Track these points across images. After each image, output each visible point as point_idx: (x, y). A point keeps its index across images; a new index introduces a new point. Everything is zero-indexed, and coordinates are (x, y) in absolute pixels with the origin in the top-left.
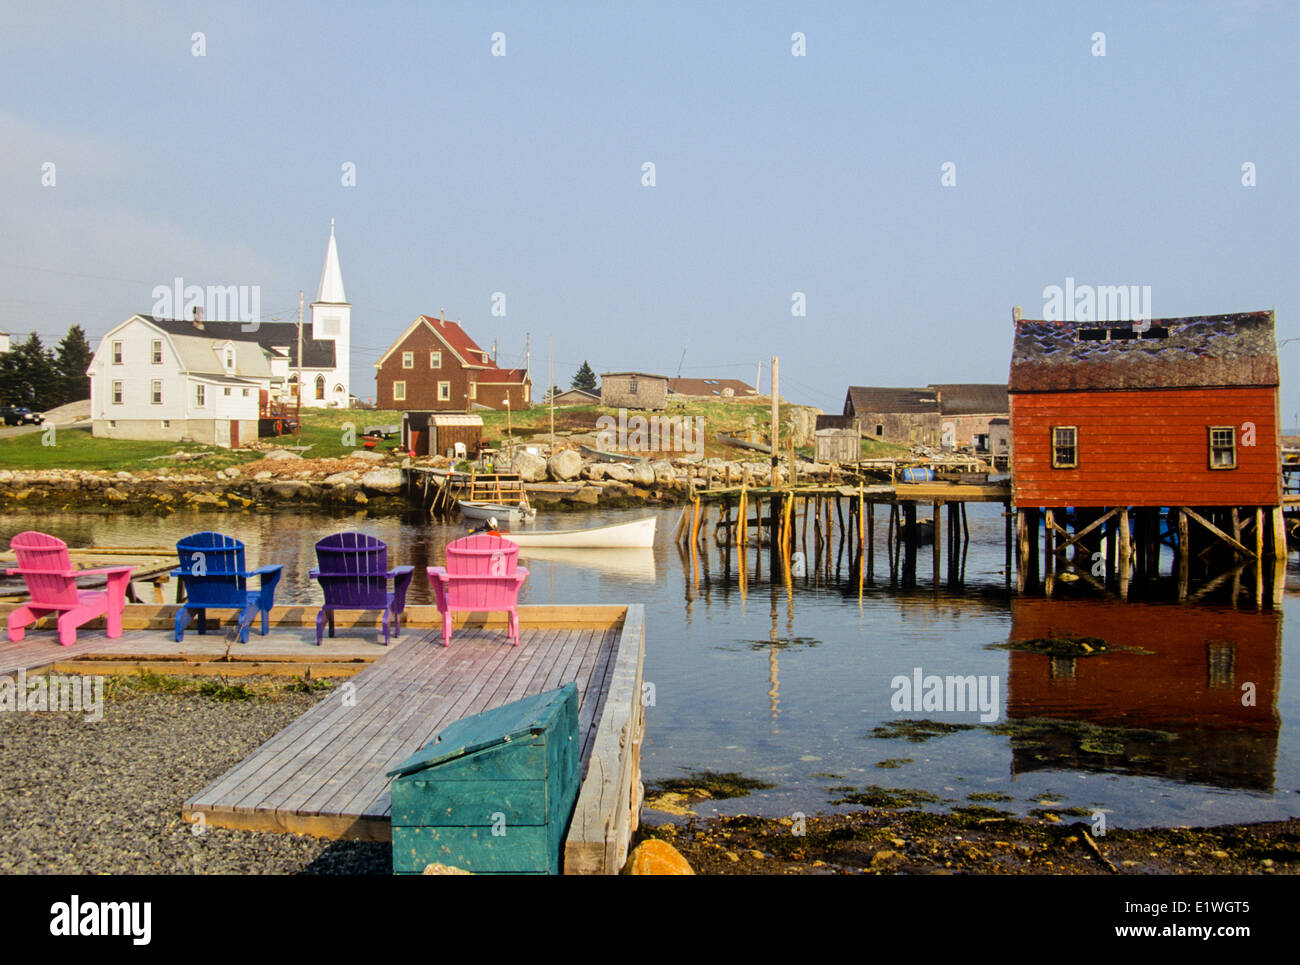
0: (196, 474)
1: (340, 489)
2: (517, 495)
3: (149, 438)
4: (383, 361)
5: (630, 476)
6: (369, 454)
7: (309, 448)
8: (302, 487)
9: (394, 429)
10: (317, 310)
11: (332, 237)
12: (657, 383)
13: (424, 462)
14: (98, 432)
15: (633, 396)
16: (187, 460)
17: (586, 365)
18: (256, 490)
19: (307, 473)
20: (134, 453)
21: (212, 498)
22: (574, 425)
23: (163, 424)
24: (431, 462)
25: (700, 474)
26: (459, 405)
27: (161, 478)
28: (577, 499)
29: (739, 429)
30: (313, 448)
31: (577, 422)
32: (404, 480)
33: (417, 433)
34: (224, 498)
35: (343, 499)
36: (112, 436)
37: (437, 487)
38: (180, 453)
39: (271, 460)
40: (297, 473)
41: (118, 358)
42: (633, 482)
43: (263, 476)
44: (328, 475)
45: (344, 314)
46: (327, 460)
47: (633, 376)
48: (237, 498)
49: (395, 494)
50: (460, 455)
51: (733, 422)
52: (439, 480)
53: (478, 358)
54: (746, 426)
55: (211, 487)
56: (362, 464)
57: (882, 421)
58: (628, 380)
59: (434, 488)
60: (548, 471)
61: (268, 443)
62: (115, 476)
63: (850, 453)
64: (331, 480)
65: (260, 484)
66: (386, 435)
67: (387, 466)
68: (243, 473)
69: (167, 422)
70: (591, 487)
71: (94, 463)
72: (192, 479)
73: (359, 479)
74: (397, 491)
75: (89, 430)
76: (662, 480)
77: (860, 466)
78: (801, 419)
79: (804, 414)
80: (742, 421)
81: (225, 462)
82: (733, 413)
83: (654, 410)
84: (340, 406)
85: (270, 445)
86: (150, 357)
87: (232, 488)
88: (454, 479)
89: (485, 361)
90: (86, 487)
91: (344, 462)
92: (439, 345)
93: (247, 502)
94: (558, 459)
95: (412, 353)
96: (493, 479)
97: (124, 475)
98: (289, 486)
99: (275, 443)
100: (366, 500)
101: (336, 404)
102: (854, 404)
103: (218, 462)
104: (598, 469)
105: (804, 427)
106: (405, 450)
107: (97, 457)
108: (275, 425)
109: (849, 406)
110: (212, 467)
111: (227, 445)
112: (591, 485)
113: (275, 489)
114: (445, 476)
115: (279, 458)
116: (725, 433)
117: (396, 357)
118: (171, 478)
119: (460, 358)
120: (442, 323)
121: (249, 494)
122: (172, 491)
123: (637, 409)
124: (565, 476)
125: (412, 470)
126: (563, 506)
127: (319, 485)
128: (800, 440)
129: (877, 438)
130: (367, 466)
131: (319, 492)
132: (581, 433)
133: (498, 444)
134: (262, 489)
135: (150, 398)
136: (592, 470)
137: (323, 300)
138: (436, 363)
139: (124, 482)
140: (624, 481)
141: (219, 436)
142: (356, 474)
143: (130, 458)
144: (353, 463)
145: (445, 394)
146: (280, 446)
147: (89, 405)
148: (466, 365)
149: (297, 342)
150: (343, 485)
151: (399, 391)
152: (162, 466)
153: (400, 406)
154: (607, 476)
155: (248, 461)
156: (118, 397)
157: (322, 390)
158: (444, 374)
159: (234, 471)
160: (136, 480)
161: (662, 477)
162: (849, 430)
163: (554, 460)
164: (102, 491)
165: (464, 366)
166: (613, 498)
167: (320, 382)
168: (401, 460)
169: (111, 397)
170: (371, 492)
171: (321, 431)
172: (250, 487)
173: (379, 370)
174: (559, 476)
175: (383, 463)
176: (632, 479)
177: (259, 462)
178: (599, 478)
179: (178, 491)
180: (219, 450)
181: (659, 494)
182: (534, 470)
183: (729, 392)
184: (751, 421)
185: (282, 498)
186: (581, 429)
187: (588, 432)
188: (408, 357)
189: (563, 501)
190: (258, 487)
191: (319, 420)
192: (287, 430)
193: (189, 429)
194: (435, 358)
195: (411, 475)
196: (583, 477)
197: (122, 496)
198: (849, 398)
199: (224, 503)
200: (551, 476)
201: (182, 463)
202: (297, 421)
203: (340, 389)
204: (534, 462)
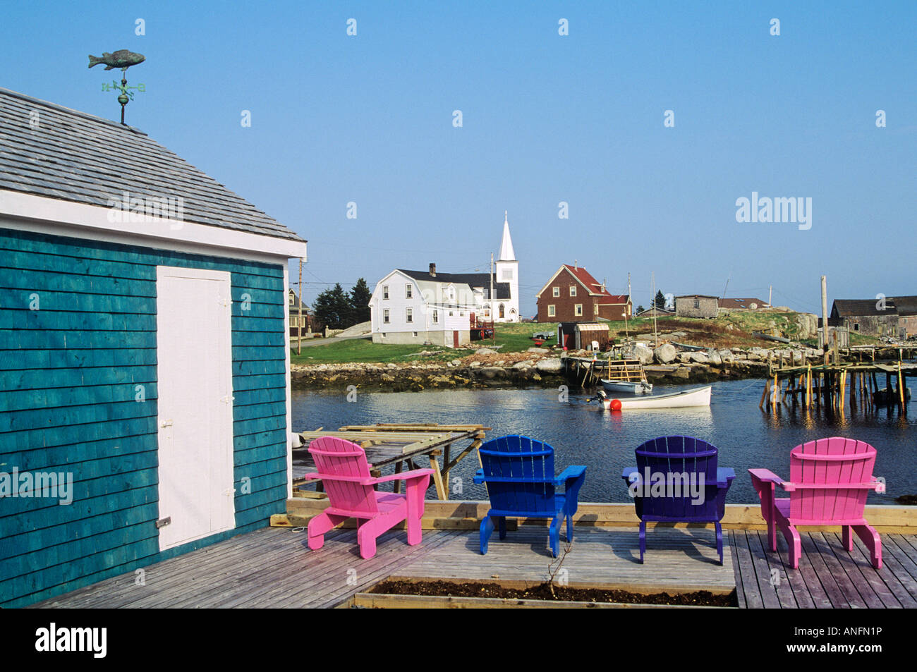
0: (435, 364)
1: (524, 372)
2: (638, 374)
3: (406, 343)
4: (541, 293)
5: (706, 360)
6: (539, 350)
7: (502, 346)
8: (500, 371)
9: (551, 334)
10: (498, 265)
11: (506, 221)
12: (711, 300)
13: (574, 353)
14: (375, 340)
15: (697, 310)
16: (429, 356)
17: (659, 292)
18: (471, 373)
19: (502, 362)
20: (397, 352)
21: (445, 379)
22: (662, 328)
23: (413, 334)
24: (578, 354)
25: (749, 358)
26: (589, 318)
27: (413, 367)
28: (675, 375)
29: (765, 328)
30: (504, 346)
31: (664, 326)
32: (563, 365)
33: (567, 336)
34: (452, 378)
35: (526, 378)
36: (385, 342)
37: (585, 369)
38: (424, 352)
39: (479, 354)
40: (496, 362)
41: (386, 296)
42: (708, 363)
43: (475, 364)
44: (515, 363)
45: (515, 266)
46: (513, 354)
47: (697, 297)
48: (461, 378)
49: (558, 374)
50: (595, 349)
51: (762, 324)
52: (587, 365)
53: (599, 289)
54: (770, 326)
55: (444, 372)
56: (535, 356)
57: (857, 321)
58: (693, 299)
59: (583, 370)
60: (654, 357)
61: (476, 344)
62: (387, 366)
63: (843, 342)
64: (517, 366)
65: (473, 369)
66: (547, 337)
67: (550, 357)
68: (462, 362)
69: (416, 333)
70: (683, 368)
71: (374, 358)
72: (432, 367)
73: (534, 365)
74: (558, 372)
75: (370, 339)
76: (727, 362)
77: (850, 350)
78: (805, 321)
79: (807, 318)
80: (767, 323)
81: (452, 357)
82: (761, 319)
83: (710, 318)
84: (514, 322)
85: (478, 345)
86: (405, 295)
87: (456, 372)
88: (597, 364)
89: (603, 291)
90: (369, 373)
91: (524, 355)
92: (575, 282)
93: (467, 381)
94: (661, 350)
95: (559, 288)
96: (623, 363)
97: (392, 366)
98: (492, 370)
99: (480, 344)
100: (540, 379)
101: (512, 320)
102: (838, 311)
103: (447, 357)
104: (686, 355)
105: (808, 326)
106: (560, 346)
107: (377, 355)
108: (480, 333)
109: (834, 312)
110: (444, 359)
111: (451, 346)
112: (683, 366)
113: (483, 373)
114: (591, 362)
115: (484, 353)
116: (758, 331)
117: (549, 290)
118: (419, 367)
119: (588, 290)
120: (576, 269)
121: (467, 376)
122: (421, 375)
123: (699, 318)
124: (665, 360)
125: (568, 359)
126: (667, 380)
127: (509, 369)
128: (805, 335)
129: (855, 332)
130: (539, 357)
131: (510, 374)
132: (667, 333)
133: (618, 342)
134: (475, 373)
135: (406, 319)
136: (682, 356)
137: (502, 259)
138: (573, 293)
139: (392, 370)
140: (703, 363)
141: (447, 341)
142: (532, 363)
143: (395, 355)
144: (529, 355)
145: (579, 312)
146: (483, 346)
147: (371, 324)
148: (592, 294)
149: (490, 283)
150: (525, 369)
151: (551, 311)
152: (414, 360)
153: (552, 320)
154: (692, 360)
155: (465, 355)
156: (387, 319)
157: (503, 312)
158: (578, 300)
159: (457, 362)
160: (399, 369)
161: (726, 360)
162: (841, 327)
163: (657, 351)
164: (379, 375)
165: (590, 294)
166: (698, 375)
167: (502, 307)
168: (559, 353)
169: (383, 319)
170: (543, 373)
171: (507, 336)
172: (467, 371)
173: (539, 299)
174: (661, 360)
175: (548, 355)
176: (708, 361)
177: (472, 356)
178: (686, 361)
179: (425, 374)
180: (448, 349)
181: (727, 371)
182: (646, 357)
183: (754, 306)
184: (773, 323)
185: (487, 378)
186: (667, 331)
187: (672, 332)
188: (556, 290)
189: (666, 377)
190: (473, 371)
191: (505, 329)
192: (487, 336)
193: (429, 337)
194: (573, 290)
195: (567, 362)
196: (676, 361)
197: (391, 378)
198: (834, 306)
199: (453, 382)
200: (656, 360)
201: (426, 358)
202: (493, 330)
203: (513, 312)
204: (645, 352)
